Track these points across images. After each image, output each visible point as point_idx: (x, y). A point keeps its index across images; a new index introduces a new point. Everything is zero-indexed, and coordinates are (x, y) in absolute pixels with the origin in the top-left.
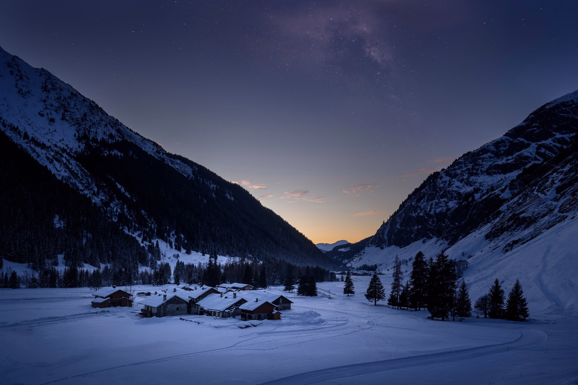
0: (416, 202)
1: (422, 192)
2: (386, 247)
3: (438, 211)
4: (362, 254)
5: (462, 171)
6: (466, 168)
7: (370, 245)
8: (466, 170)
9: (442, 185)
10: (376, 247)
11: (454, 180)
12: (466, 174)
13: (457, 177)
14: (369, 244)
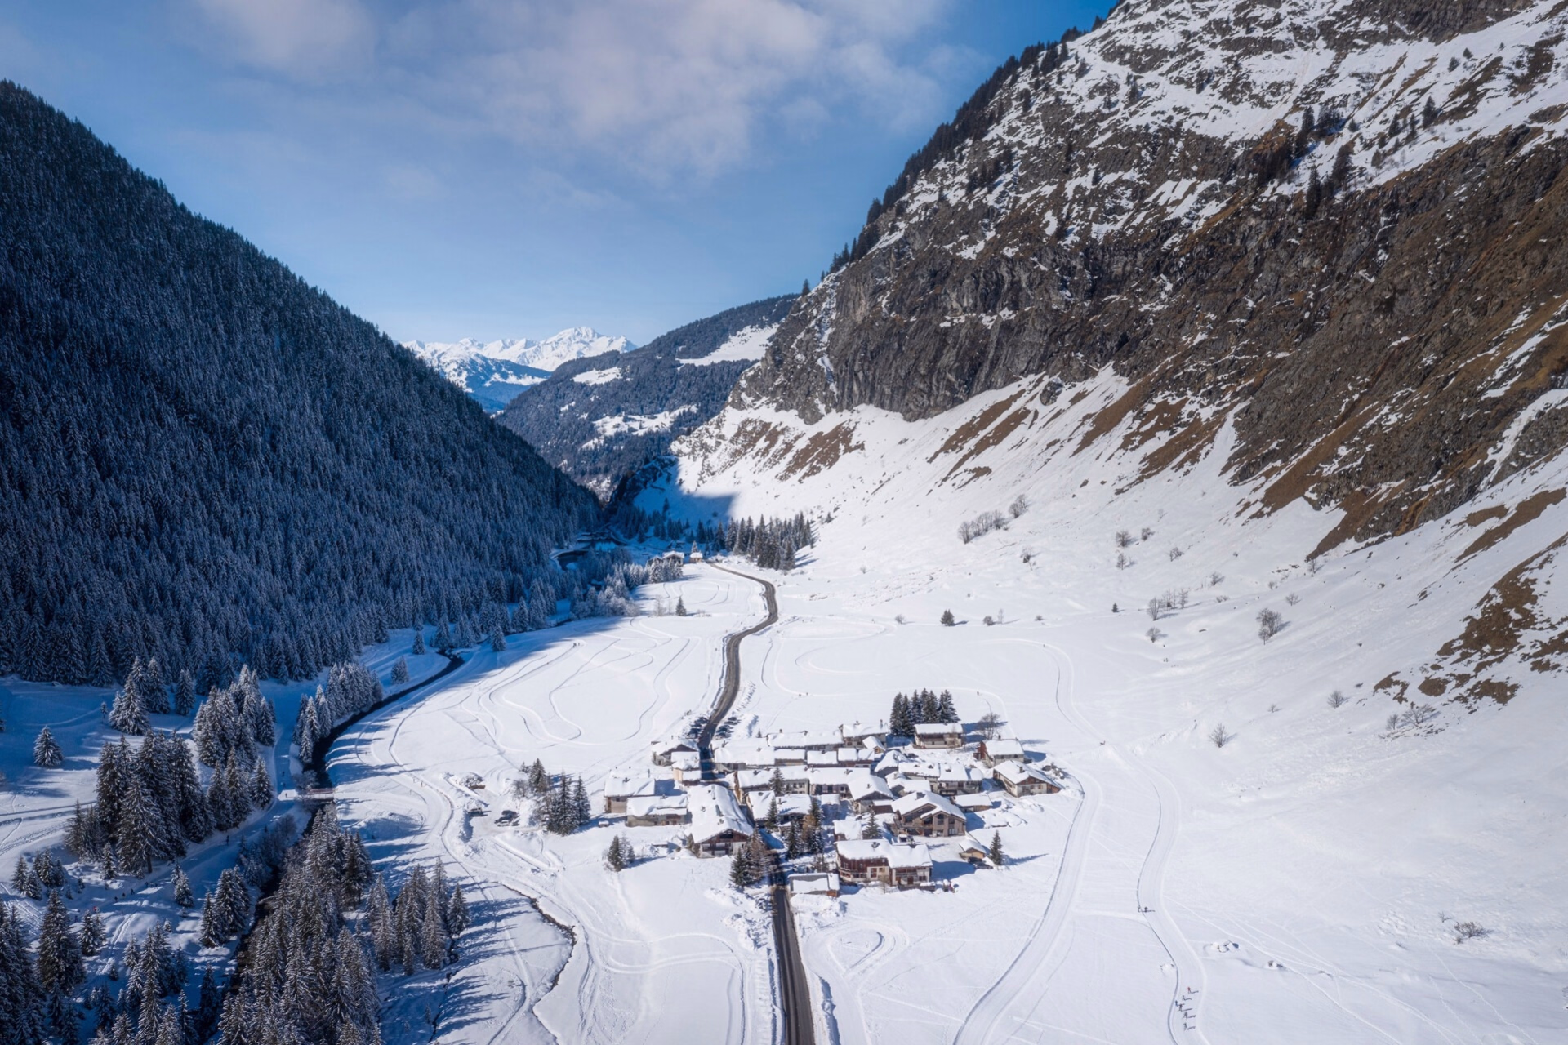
0: (970, 189)
1: (993, 140)
2: (828, 411)
3: (1099, 231)
4: (711, 442)
5: (1187, 35)
6: (1203, 22)
7: (749, 400)
8: (1206, 29)
9: (1090, 106)
10: (777, 410)
11: (1149, 76)
12: (1214, 46)
13: (1166, 67)
14: (743, 395)
